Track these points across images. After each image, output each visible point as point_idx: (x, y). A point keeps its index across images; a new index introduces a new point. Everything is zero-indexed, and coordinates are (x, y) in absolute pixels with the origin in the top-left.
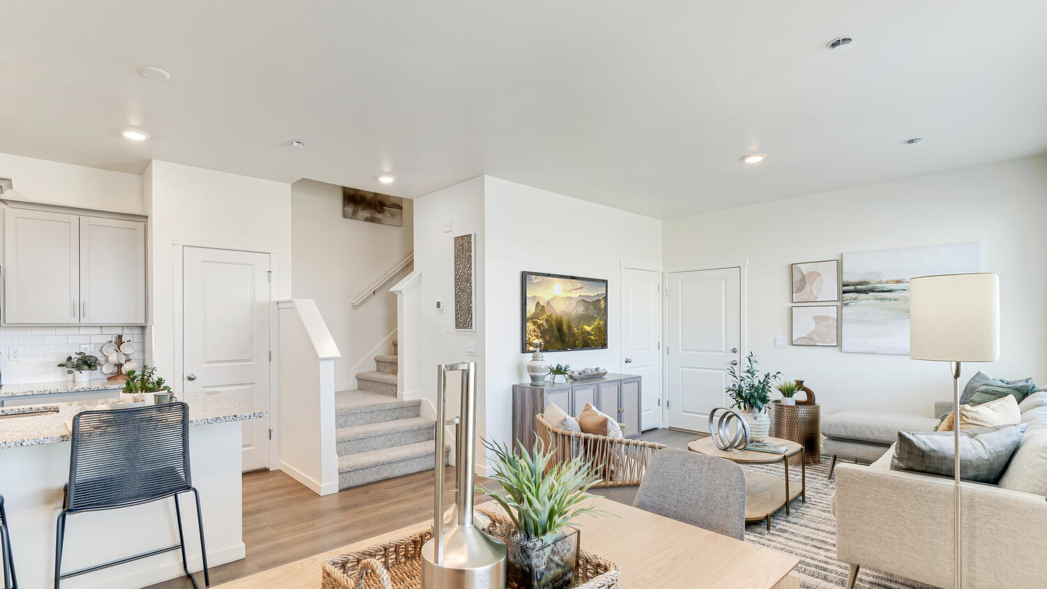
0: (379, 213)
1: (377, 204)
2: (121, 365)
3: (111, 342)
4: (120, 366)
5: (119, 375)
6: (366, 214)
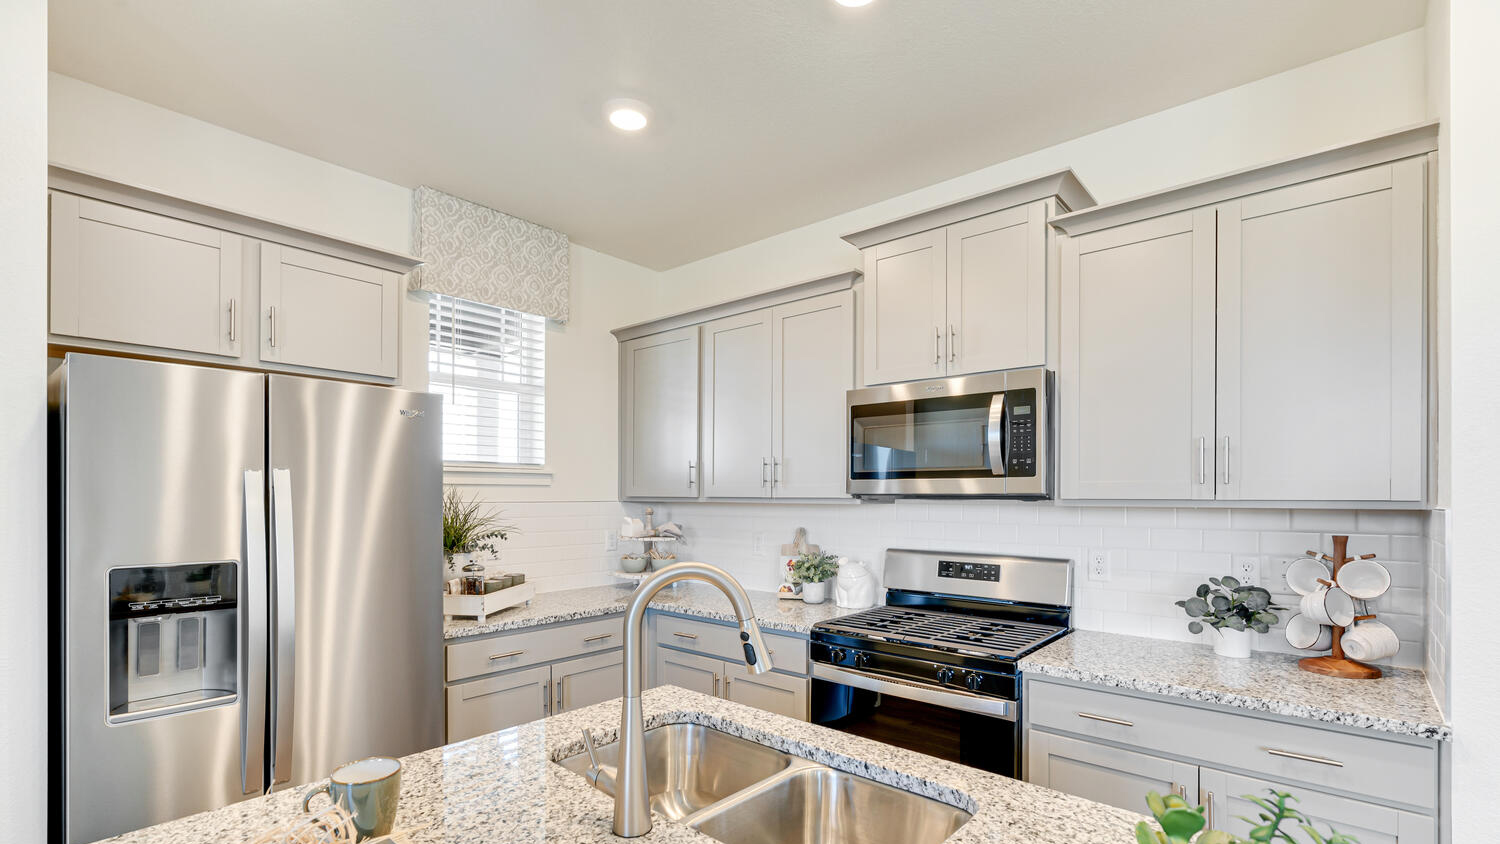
2: (1343, 631)
3: (1311, 554)
4: (1336, 632)
5: (1331, 657)
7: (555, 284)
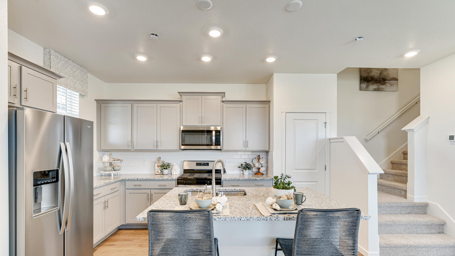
0: (382, 85)
1: (381, 79)
2: (260, 168)
3: (255, 158)
5: (258, 173)
6: (375, 86)
7: (84, 84)
